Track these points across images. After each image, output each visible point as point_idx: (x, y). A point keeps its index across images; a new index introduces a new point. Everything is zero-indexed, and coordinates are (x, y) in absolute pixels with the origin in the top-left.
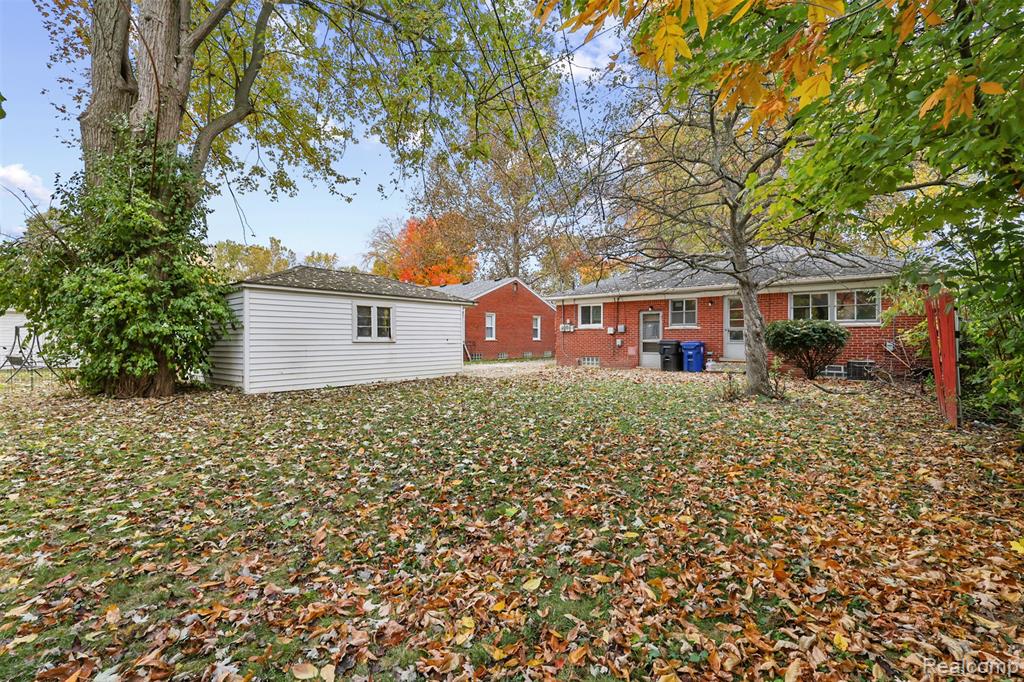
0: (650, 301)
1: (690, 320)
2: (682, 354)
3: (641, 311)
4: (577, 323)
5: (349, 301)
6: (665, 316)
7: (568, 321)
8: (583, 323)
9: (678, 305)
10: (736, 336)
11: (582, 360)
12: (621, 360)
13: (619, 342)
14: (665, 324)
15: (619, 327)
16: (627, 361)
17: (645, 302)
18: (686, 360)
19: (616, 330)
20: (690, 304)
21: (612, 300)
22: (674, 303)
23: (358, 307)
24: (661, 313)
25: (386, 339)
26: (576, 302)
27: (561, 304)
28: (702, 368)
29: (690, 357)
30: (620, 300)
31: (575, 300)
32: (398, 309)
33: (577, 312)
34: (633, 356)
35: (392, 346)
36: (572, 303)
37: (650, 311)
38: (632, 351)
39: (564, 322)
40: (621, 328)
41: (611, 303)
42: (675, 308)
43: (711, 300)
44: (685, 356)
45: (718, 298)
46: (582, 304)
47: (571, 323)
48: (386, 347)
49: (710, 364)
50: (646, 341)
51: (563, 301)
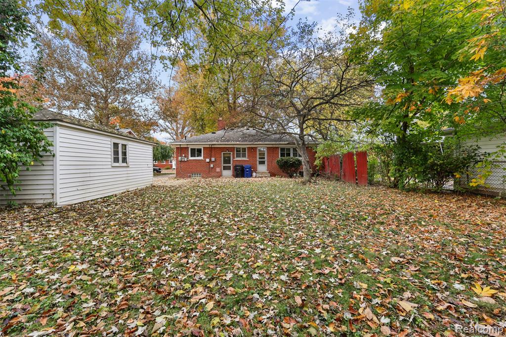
0: (226, 148)
1: (244, 156)
2: (244, 170)
3: (222, 151)
4: (188, 156)
5: (109, 139)
6: (233, 154)
7: (184, 155)
8: (191, 157)
9: (238, 150)
10: (262, 163)
11: (191, 174)
12: (213, 174)
13: (212, 166)
14: (234, 158)
15: (212, 159)
16: (216, 174)
17: (224, 148)
18: (246, 173)
19: (210, 160)
20: (244, 149)
21: (208, 146)
22: (237, 148)
23: (114, 143)
24: (232, 153)
25: (125, 164)
26: (188, 146)
27: (179, 146)
28: (251, 176)
29: (247, 171)
30: (213, 146)
31: (187, 145)
32: (130, 146)
33: (188, 151)
34: (219, 172)
35: (128, 169)
36: (186, 146)
37: (227, 152)
38: (218, 170)
39: (181, 156)
40: (213, 159)
41: (208, 148)
42: (237, 151)
43: (252, 148)
44: (245, 171)
45: (255, 147)
46: (190, 147)
47: (185, 157)
48: (125, 169)
49: (254, 174)
50: (224, 165)
51: (180, 145)
